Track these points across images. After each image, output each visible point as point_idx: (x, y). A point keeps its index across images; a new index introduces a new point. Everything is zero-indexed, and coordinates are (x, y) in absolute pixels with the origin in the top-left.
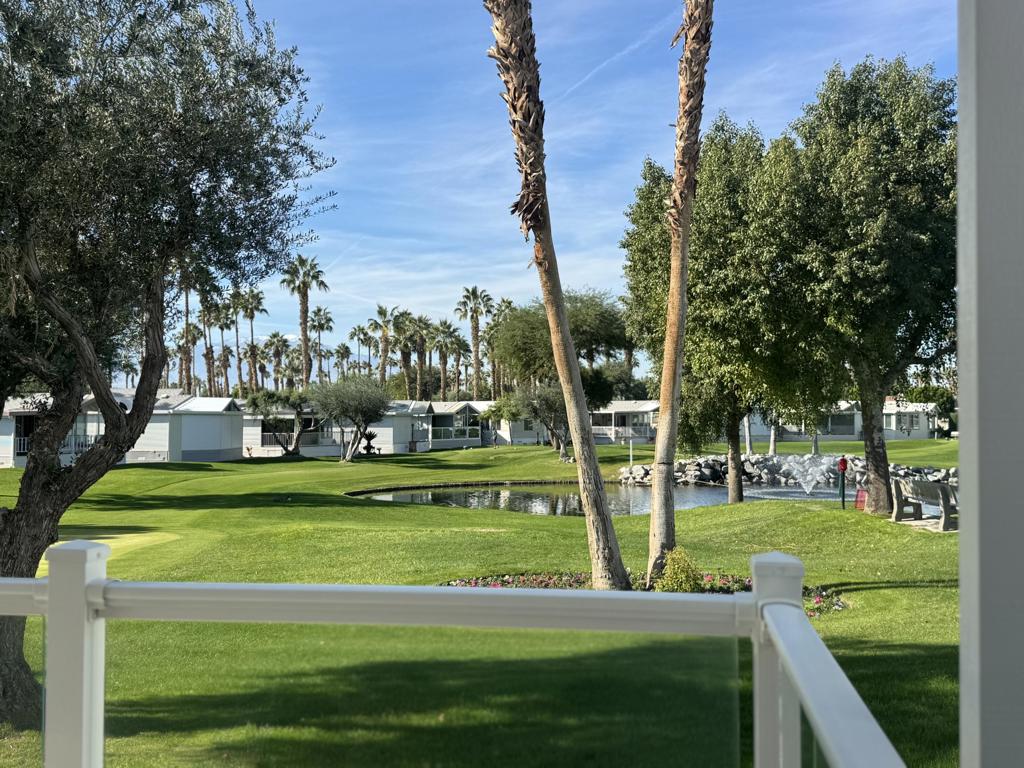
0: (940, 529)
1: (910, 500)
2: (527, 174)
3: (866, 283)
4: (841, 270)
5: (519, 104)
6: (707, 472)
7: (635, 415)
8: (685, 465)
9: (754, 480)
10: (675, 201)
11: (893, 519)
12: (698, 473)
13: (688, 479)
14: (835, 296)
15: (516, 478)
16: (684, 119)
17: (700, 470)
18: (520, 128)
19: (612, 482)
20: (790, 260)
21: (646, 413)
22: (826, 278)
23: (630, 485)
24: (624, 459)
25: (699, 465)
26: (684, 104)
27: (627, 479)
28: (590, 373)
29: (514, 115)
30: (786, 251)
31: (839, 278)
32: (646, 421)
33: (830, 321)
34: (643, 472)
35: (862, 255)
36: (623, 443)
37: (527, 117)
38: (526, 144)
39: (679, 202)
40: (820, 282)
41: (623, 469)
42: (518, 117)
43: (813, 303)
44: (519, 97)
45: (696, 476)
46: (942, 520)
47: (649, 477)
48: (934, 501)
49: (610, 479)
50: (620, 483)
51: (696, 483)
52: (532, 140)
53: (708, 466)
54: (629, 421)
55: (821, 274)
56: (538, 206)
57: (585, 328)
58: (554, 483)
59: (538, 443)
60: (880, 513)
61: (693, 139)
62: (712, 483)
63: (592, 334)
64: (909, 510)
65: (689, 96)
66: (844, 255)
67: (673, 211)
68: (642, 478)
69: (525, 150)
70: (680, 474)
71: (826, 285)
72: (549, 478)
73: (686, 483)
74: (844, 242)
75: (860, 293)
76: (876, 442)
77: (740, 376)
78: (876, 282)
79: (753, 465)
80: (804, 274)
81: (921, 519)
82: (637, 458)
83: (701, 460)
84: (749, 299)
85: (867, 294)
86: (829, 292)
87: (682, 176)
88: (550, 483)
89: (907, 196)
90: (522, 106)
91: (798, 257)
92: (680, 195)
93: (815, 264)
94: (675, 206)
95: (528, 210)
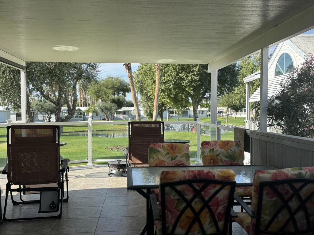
4: (189, 78)
7: (128, 111)
14: (188, 84)
15: (97, 129)
19: (124, 130)
20: (179, 76)
21: (132, 111)
22: (186, 80)
28: (117, 99)
30: (178, 74)
31: (189, 80)
32: (131, 113)
33: (187, 89)
35: (194, 75)
36: (125, 119)
40: (185, 81)
41: (127, 126)
43: (183, 85)
50: (127, 130)
54: (127, 113)
55: (185, 79)
57: (116, 86)
58: (108, 130)
59: (100, 119)
63: (118, 88)
64: (203, 131)
66: (190, 75)
67: (157, 66)
71: (186, 81)
72: (107, 129)
74: (190, 72)
75: (193, 83)
76: (196, 117)
77: (167, 101)
78: (197, 81)
80: (182, 79)
84: (170, 84)
85: (195, 84)
86: (187, 83)
88: (107, 130)
91: (181, 75)
93: (184, 77)
94: (157, 65)
95: (127, 66)
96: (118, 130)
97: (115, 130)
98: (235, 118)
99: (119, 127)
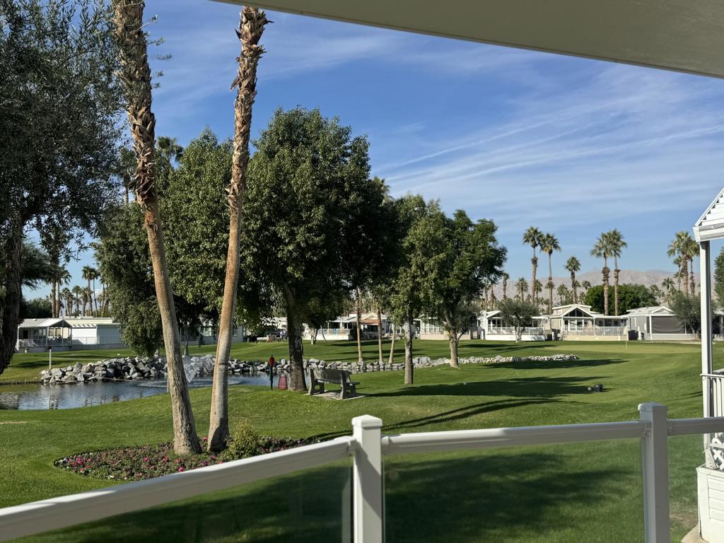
0: (341, 398)
1: (319, 381)
2: (144, 163)
3: (312, 247)
4: (299, 238)
5: (140, 113)
6: (111, 371)
7: (36, 330)
8: (94, 366)
9: (146, 375)
10: (234, 190)
11: (309, 394)
12: (105, 372)
13: (97, 377)
14: (295, 254)
16: (239, 138)
17: (106, 370)
18: (140, 130)
19: (35, 383)
20: (268, 230)
21: (45, 328)
22: (289, 243)
23: (52, 384)
24: (44, 364)
25: (105, 366)
26: (240, 128)
27: (49, 379)
29: (135, 121)
30: (266, 224)
31: (298, 244)
32: (44, 334)
33: (290, 269)
34: (61, 373)
35: (310, 230)
36: (26, 351)
37: (145, 123)
38: (143, 142)
39: (237, 191)
40: (286, 245)
41: (43, 372)
42: (139, 122)
43: (281, 258)
44: (140, 109)
45: (103, 375)
46: (342, 393)
47: (65, 377)
48: (336, 381)
49: (33, 380)
50: (42, 382)
51: (103, 380)
52: (148, 139)
53: (111, 366)
54: (31, 334)
55: (287, 241)
56: (152, 186)
60: (298, 391)
61: (245, 151)
62: (115, 379)
64: (317, 387)
65: (243, 123)
66: (302, 229)
67: (232, 196)
68: (60, 378)
69: (142, 145)
70: (91, 373)
71: (291, 248)
73: (95, 380)
74: (299, 222)
75: (310, 253)
78: (318, 247)
79: (144, 365)
80: (278, 241)
81: (323, 392)
82: (54, 363)
83: (107, 363)
85: (314, 255)
87: (239, 174)
89: (329, 196)
90: (142, 115)
92: (238, 186)
93: (284, 234)
94: (234, 193)
95: (145, 188)
96: (14, 384)
97: (6, 384)
98: (312, 343)
99: (19, 376)
